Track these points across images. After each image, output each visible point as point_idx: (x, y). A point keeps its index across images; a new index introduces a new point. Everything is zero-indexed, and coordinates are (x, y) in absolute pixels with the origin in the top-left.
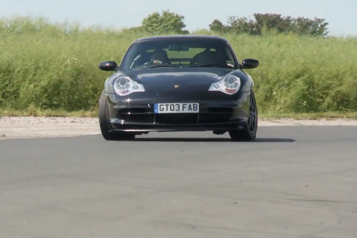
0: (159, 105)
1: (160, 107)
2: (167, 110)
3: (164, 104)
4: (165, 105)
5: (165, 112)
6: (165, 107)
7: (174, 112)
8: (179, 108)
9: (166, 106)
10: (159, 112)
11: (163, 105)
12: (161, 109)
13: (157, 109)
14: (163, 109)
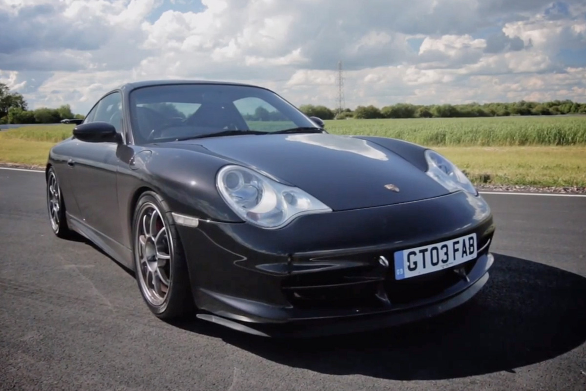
0: (406, 252)
1: (409, 261)
2: (424, 267)
3: (416, 250)
4: (420, 251)
5: (420, 271)
6: (419, 258)
7: (440, 267)
8: (446, 254)
9: (422, 254)
10: (409, 274)
11: (414, 253)
12: (412, 266)
13: (403, 267)
14: (415, 263)
